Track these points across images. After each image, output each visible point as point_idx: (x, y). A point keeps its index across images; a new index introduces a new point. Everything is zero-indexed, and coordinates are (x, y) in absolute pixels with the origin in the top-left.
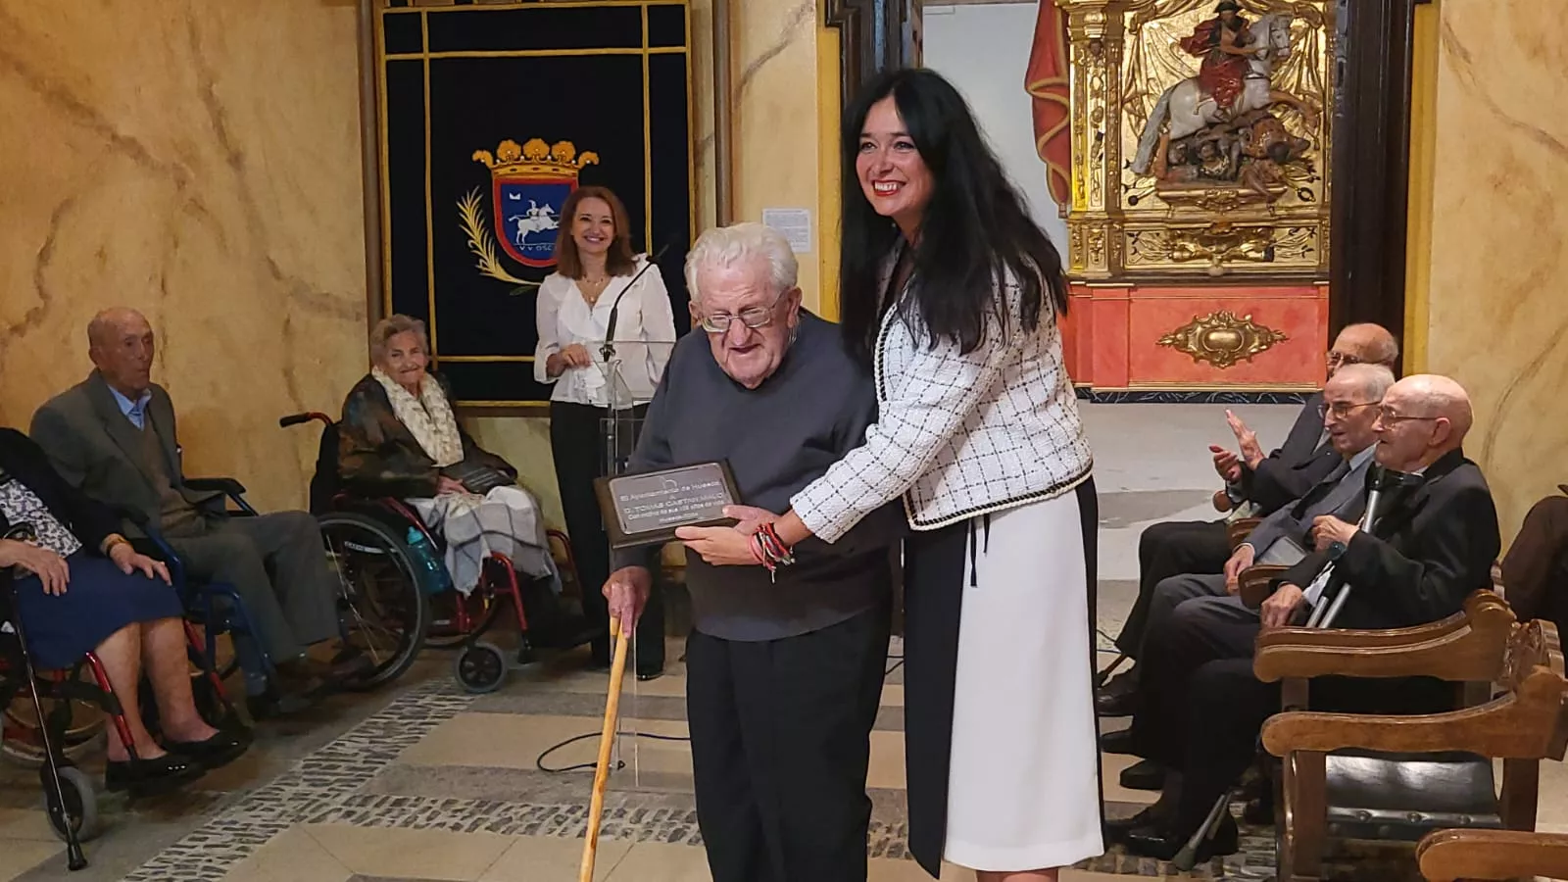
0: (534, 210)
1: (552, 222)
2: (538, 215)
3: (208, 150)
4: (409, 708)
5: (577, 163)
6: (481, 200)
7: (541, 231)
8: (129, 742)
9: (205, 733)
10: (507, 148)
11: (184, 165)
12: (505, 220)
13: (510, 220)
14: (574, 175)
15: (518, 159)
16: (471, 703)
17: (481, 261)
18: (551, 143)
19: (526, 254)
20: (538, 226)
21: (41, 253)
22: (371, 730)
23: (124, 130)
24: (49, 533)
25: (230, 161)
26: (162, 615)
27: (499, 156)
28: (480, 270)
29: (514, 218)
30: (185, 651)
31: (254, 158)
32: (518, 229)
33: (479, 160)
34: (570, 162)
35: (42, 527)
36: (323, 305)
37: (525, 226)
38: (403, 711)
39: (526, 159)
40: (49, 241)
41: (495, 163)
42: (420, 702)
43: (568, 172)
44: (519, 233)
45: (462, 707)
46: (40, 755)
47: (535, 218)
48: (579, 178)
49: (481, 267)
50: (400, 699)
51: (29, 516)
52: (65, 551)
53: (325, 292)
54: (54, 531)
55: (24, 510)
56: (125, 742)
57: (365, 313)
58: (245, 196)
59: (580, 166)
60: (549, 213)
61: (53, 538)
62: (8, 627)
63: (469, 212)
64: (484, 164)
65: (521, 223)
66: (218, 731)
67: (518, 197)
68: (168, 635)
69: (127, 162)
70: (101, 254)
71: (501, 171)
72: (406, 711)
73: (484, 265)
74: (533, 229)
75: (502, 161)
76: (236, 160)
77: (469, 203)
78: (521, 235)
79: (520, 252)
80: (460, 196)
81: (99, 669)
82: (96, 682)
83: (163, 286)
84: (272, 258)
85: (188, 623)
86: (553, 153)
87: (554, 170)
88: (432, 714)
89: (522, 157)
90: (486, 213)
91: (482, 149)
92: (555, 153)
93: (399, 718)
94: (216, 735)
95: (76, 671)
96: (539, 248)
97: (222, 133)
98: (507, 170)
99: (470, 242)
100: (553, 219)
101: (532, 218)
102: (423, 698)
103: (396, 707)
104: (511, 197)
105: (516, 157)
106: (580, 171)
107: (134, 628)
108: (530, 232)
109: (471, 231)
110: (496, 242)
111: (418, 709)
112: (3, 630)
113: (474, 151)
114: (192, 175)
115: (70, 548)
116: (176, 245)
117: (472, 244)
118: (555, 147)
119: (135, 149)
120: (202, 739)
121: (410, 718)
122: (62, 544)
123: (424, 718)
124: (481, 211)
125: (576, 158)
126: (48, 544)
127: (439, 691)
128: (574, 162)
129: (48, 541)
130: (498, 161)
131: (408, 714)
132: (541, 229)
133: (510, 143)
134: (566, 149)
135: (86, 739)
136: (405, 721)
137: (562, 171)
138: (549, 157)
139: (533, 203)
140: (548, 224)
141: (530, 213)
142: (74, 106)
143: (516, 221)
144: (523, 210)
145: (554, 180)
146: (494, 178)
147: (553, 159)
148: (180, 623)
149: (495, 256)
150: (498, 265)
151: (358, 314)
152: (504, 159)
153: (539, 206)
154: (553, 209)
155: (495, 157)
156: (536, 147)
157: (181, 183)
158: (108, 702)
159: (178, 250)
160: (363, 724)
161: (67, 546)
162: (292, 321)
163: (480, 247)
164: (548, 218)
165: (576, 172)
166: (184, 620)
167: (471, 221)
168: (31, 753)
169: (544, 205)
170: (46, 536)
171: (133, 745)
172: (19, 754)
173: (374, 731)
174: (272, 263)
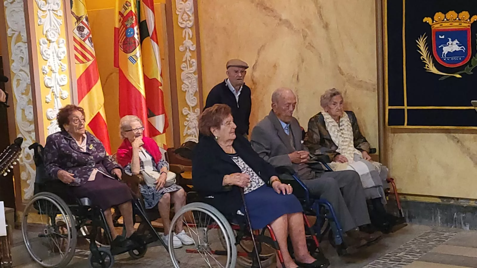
0: (450, 42)
1: (458, 47)
2: (452, 44)
3: (315, 23)
4: (394, 257)
5: (470, 21)
6: (426, 40)
7: (453, 52)
8: (282, 261)
9: (311, 260)
10: (439, 16)
11: (306, 30)
12: (437, 46)
13: (440, 47)
14: (469, 26)
15: (444, 20)
16: (420, 257)
17: (426, 65)
18: (458, 13)
19: (447, 61)
20: (452, 50)
21: (253, 67)
22: (377, 265)
23: (284, 17)
24: (254, 177)
25: (324, 27)
26: (295, 212)
27: (435, 19)
28: (426, 69)
29: (441, 46)
30: (303, 227)
31: (333, 25)
32: (443, 51)
33: (426, 22)
34: (467, 20)
35: (252, 175)
36: (360, 85)
37: (446, 50)
38: (391, 258)
39: (447, 20)
40: (256, 62)
41: (433, 22)
42: (398, 255)
43: (466, 25)
44: (443, 53)
45: (417, 259)
46: (251, 263)
47: (451, 46)
48: (471, 27)
49: (426, 68)
50: (390, 253)
51: (247, 170)
52: (260, 184)
53: (360, 80)
54: (256, 177)
55: (245, 167)
56: (280, 261)
57: (376, 88)
58: (329, 41)
59: (472, 22)
60: (457, 44)
61: (256, 179)
62: (239, 212)
63: (421, 44)
64: (428, 23)
65: (444, 48)
66: (316, 260)
67: (443, 37)
68: (297, 219)
69: (286, 29)
70: (275, 66)
71: (436, 26)
72: (392, 258)
73: (428, 67)
74: (450, 51)
75: (436, 21)
76: (326, 26)
77: (421, 40)
78: (444, 54)
79: (443, 61)
80: (418, 37)
81: (271, 231)
82: (270, 237)
83: (298, 79)
84: (340, 66)
85: (305, 215)
86: (459, 16)
87: (459, 24)
88: (403, 260)
89: (445, 19)
90: (429, 44)
91: (427, 17)
92: (460, 17)
93: (389, 261)
94: (316, 261)
95: (263, 231)
96: (452, 59)
97: (321, 16)
98: (438, 25)
99: (421, 57)
100: (458, 46)
101: (449, 46)
102: (399, 253)
103: (387, 256)
104: (440, 37)
105: (442, 19)
106: (472, 24)
107: (285, 216)
108: (448, 52)
109: (422, 52)
110: (433, 56)
111: (397, 257)
112: (237, 213)
113: (424, 18)
114: (309, 33)
115: (261, 184)
116: (303, 62)
117: (423, 58)
118: (460, 14)
119: (287, 23)
120: (310, 263)
121: (393, 261)
122: (259, 182)
123: (400, 262)
124: (426, 44)
125: (470, 19)
126: (254, 181)
127: (407, 251)
128: (469, 20)
129: (254, 180)
130: (434, 21)
131: (393, 259)
132: (454, 50)
133: (440, 13)
134: (465, 14)
135: (266, 259)
136: (393, 262)
137: (463, 24)
138: (457, 19)
139: (450, 39)
140: (457, 48)
141: (449, 44)
142: (266, 8)
143: (442, 47)
144: (445, 42)
145: (459, 29)
146: (433, 29)
147: (459, 20)
148: (301, 215)
149: (433, 63)
150: (434, 67)
151: (374, 89)
152: (437, 21)
153: (452, 41)
154: (459, 42)
155: (433, 20)
156: (451, 14)
157: (305, 37)
158: (275, 245)
159: (303, 64)
160: (374, 262)
161: (260, 182)
162: (347, 92)
163: (426, 59)
164: (457, 46)
165: (470, 25)
166: (303, 213)
167: (422, 48)
168: (248, 262)
169: (455, 40)
170: (253, 178)
171: (284, 263)
172: (243, 262)
173: (379, 265)
174: (340, 69)
